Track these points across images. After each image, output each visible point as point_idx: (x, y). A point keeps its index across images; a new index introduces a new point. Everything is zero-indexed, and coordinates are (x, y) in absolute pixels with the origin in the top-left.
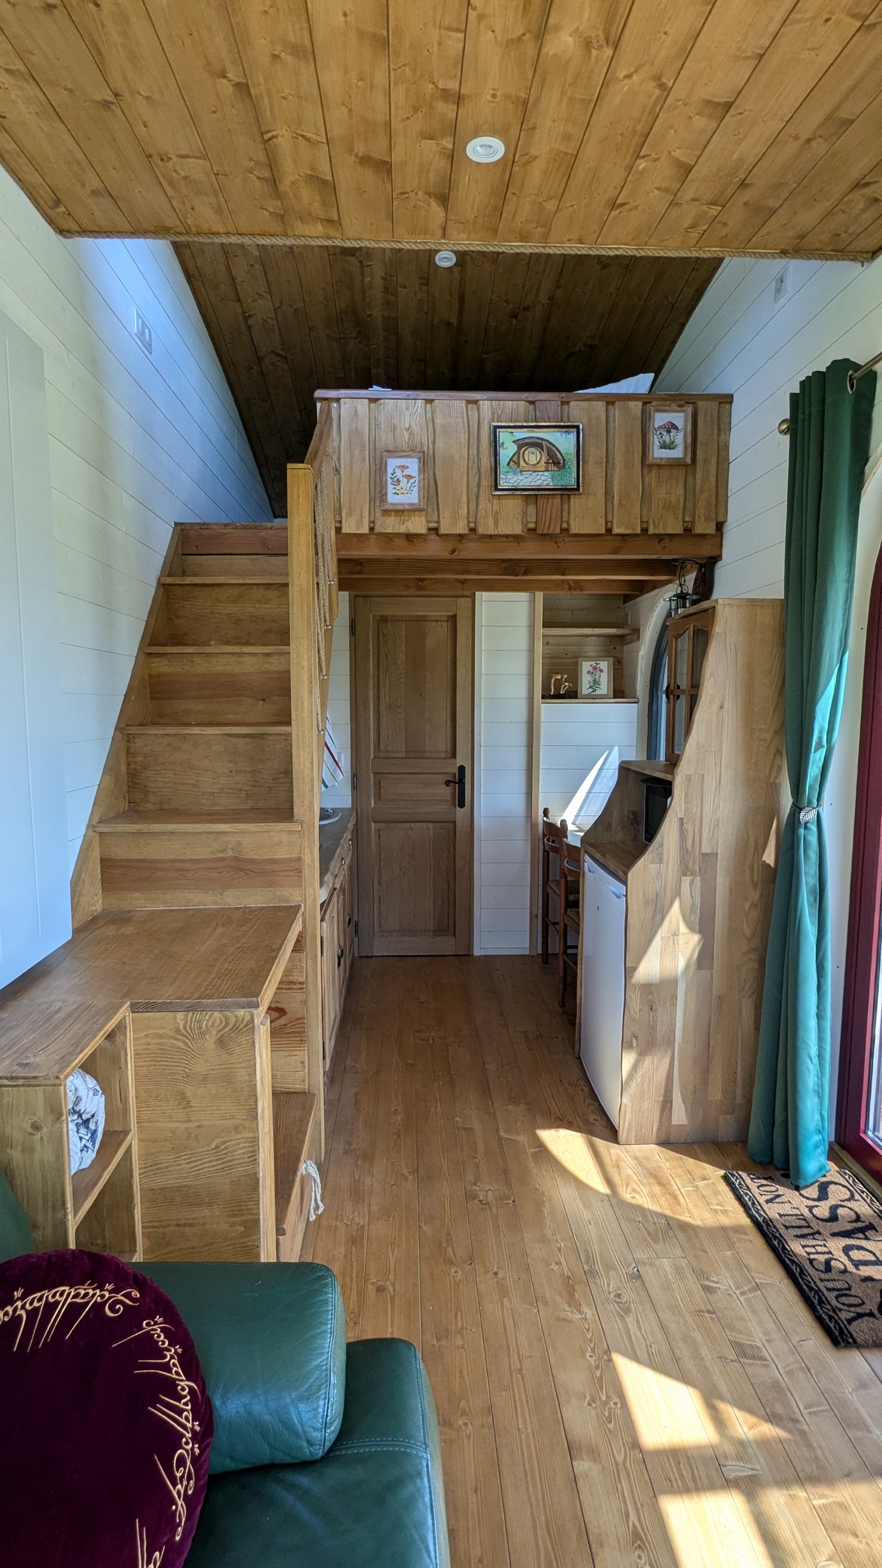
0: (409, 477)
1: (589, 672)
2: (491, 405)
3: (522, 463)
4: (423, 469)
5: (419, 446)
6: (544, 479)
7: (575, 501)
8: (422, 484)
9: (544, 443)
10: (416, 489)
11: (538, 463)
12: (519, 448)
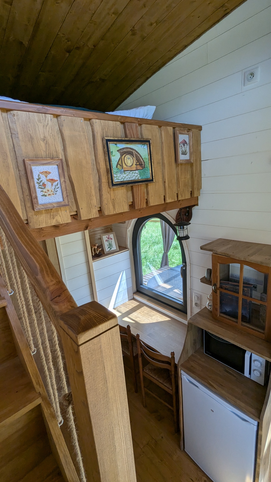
0: (52, 181)
1: (106, 241)
2: (101, 123)
3: (124, 166)
4: (62, 174)
5: (55, 154)
6: (135, 176)
8: (63, 186)
9: (134, 151)
10: (59, 190)
11: (132, 165)
12: (122, 155)
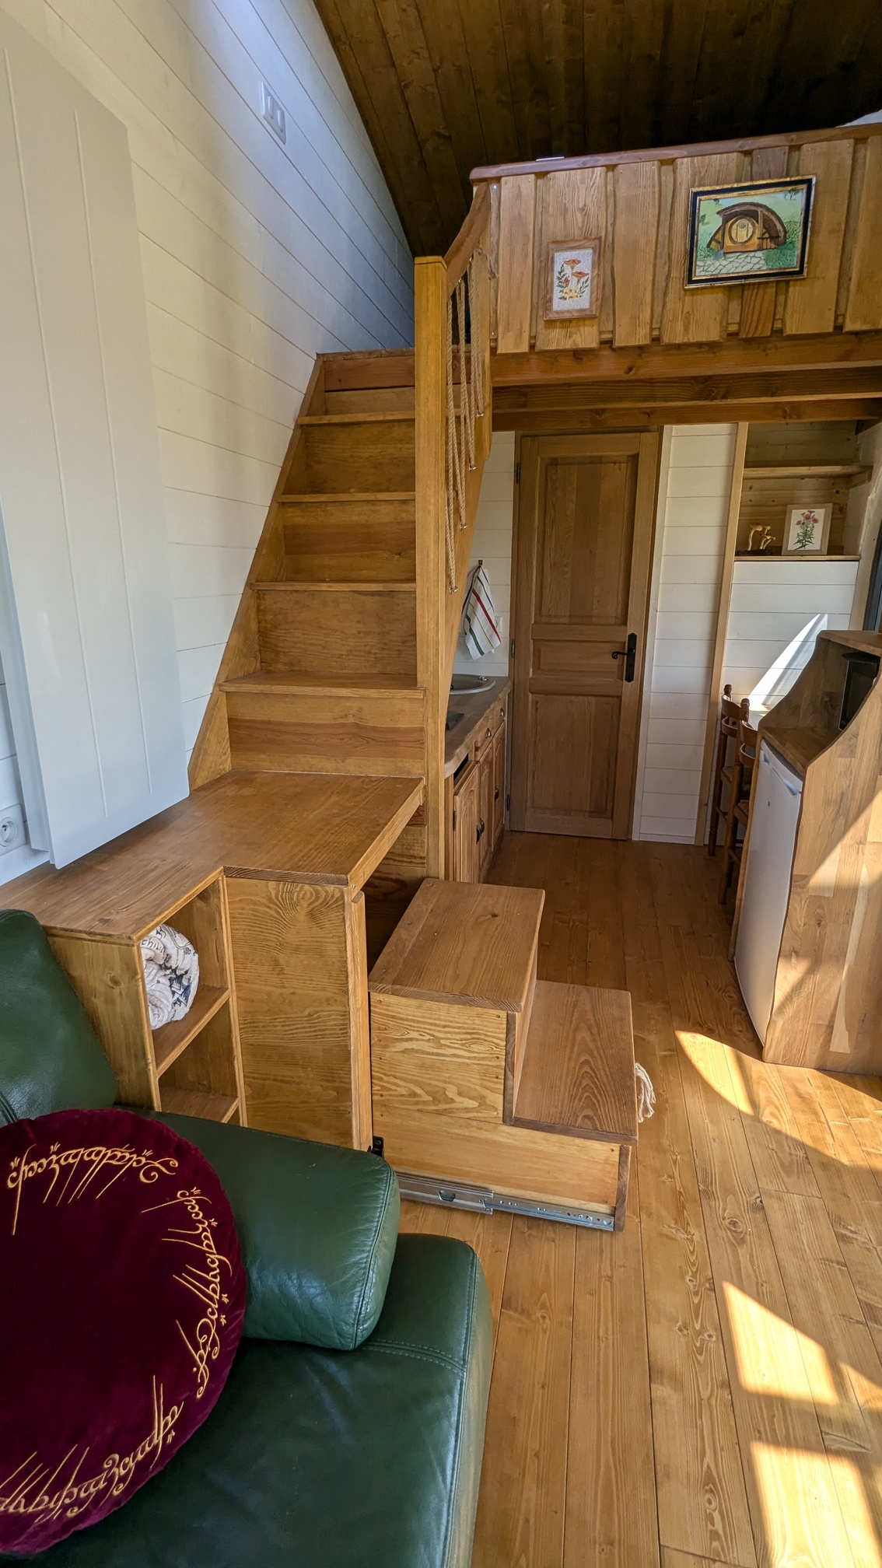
0: (580, 274)
1: (799, 523)
2: (692, 163)
3: (728, 242)
4: (597, 263)
5: (594, 230)
6: (755, 263)
7: (795, 291)
8: (595, 282)
9: (760, 210)
10: (587, 291)
11: (750, 239)
12: (725, 221)
